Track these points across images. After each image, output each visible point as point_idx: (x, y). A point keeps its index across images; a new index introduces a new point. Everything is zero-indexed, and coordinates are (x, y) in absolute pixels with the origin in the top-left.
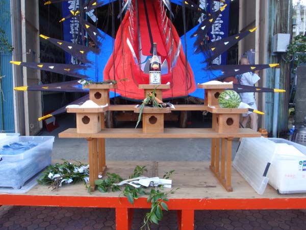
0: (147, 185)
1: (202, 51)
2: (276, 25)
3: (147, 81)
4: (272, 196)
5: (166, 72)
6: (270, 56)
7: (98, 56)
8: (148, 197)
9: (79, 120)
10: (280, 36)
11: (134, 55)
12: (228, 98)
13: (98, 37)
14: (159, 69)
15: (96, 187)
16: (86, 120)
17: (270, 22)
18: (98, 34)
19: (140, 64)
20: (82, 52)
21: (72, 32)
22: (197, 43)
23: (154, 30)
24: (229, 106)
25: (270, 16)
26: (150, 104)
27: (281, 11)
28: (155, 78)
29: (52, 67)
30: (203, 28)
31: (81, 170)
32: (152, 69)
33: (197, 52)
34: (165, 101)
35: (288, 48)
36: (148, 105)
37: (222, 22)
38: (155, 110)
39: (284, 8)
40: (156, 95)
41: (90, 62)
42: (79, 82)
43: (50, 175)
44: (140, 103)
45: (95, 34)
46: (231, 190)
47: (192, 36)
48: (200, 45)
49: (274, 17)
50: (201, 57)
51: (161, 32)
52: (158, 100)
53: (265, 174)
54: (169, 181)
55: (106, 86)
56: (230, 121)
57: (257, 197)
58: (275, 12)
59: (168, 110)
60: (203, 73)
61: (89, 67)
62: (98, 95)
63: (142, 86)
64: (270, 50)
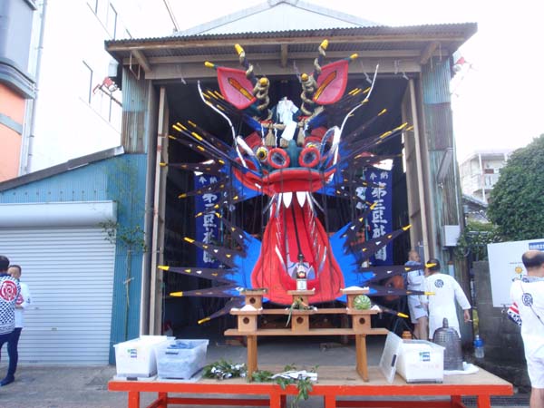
0: (296, 377)
1: (352, 252)
2: (443, 215)
3: (294, 287)
4: (400, 384)
5: (313, 277)
6: (440, 250)
7: (244, 260)
8: (297, 385)
9: (240, 321)
10: (447, 228)
11: (282, 261)
12: (359, 301)
13: (245, 240)
14: (305, 277)
15: (253, 379)
16: (246, 321)
17: (436, 212)
18: (244, 237)
19: (287, 268)
20: (229, 256)
21: (205, 225)
22: (347, 244)
23: (301, 233)
24: (361, 308)
25: (435, 206)
26: (297, 307)
27: (448, 199)
28: (302, 285)
29: (200, 272)
30: (353, 228)
31: (238, 367)
32: (298, 277)
33: (347, 253)
34: (310, 305)
35: (459, 241)
36: (295, 308)
37: (384, 208)
38: (301, 312)
39: (451, 196)
40: (302, 300)
41: (236, 267)
42: (237, 289)
43: (213, 370)
44: (289, 307)
45: (241, 237)
46: (367, 381)
47: (341, 237)
48: (350, 247)
49: (440, 206)
50: (351, 258)
51: (308, 235)
52: (304, 304)
53: (393, 365)
54: (316, 375)
55: (259, 293)
56: (362, 321)
57: (387, 385)
58: (441, 200)
59: (311, 312)
60: (354, 276)
61: (237, 271)
62: (252, 301)
63: (291, 292)
64: (439, 243)
